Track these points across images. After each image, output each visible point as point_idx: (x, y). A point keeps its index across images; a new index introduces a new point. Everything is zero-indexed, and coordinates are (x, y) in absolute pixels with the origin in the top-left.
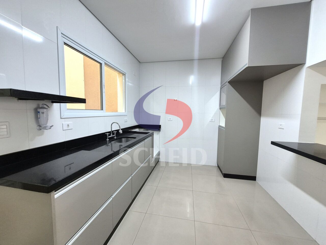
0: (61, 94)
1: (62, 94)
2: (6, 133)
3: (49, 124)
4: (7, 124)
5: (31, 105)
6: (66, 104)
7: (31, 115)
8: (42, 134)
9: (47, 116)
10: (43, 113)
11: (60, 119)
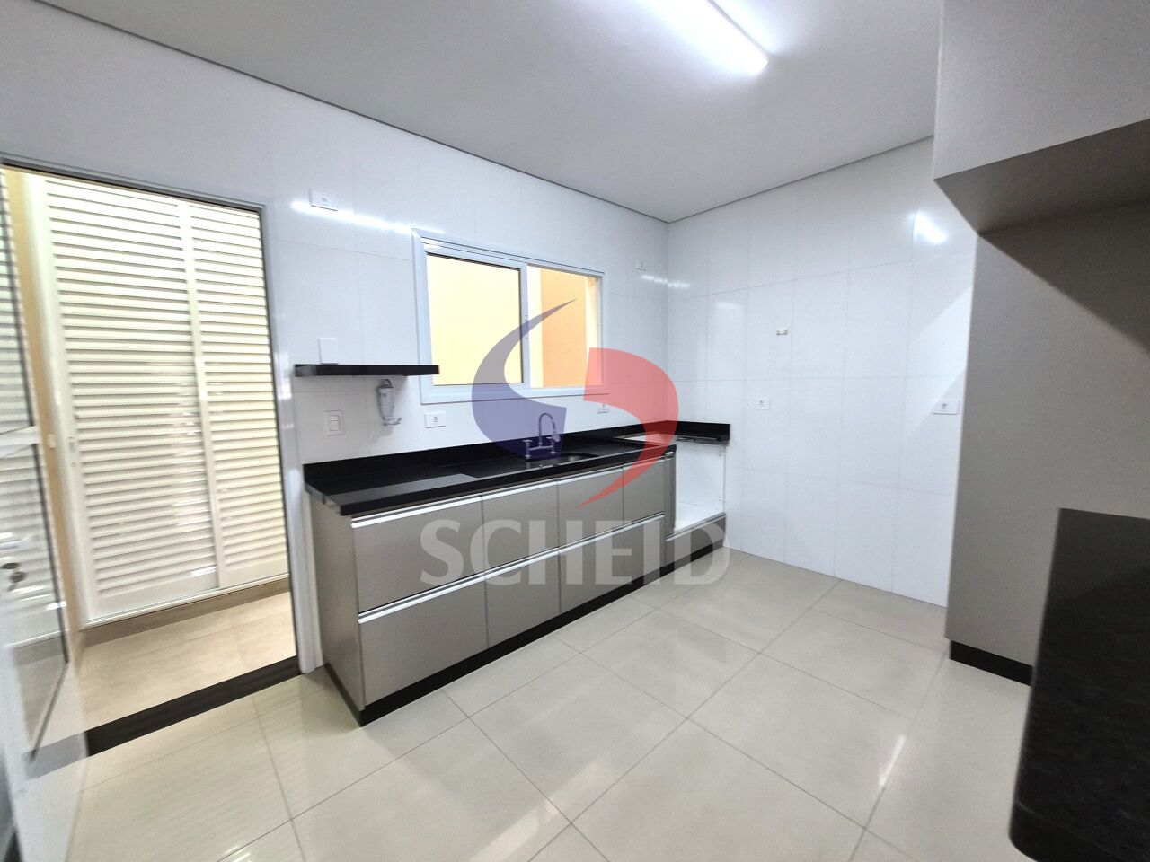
0: (421, 360)
1: (423, 363)
2: (337, 428)
3: (396, 415)
4: (339, 413)
5: (372, 381)
6: (420, 379)
7: (372, 397)
8: (389, 433)
9: (393, 400)
10: (385, 395)
11: (419, 405)
